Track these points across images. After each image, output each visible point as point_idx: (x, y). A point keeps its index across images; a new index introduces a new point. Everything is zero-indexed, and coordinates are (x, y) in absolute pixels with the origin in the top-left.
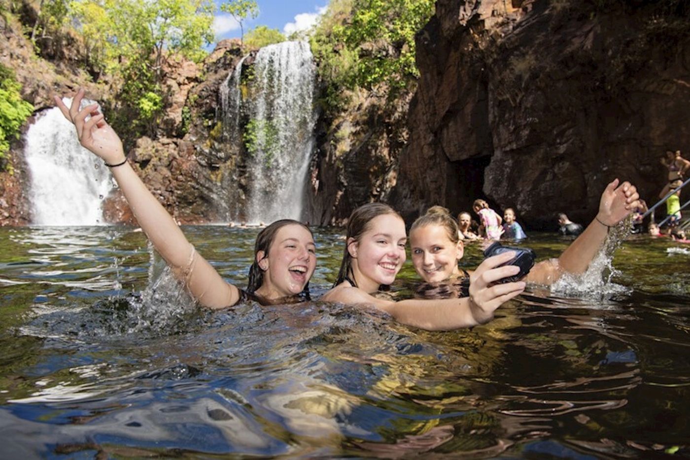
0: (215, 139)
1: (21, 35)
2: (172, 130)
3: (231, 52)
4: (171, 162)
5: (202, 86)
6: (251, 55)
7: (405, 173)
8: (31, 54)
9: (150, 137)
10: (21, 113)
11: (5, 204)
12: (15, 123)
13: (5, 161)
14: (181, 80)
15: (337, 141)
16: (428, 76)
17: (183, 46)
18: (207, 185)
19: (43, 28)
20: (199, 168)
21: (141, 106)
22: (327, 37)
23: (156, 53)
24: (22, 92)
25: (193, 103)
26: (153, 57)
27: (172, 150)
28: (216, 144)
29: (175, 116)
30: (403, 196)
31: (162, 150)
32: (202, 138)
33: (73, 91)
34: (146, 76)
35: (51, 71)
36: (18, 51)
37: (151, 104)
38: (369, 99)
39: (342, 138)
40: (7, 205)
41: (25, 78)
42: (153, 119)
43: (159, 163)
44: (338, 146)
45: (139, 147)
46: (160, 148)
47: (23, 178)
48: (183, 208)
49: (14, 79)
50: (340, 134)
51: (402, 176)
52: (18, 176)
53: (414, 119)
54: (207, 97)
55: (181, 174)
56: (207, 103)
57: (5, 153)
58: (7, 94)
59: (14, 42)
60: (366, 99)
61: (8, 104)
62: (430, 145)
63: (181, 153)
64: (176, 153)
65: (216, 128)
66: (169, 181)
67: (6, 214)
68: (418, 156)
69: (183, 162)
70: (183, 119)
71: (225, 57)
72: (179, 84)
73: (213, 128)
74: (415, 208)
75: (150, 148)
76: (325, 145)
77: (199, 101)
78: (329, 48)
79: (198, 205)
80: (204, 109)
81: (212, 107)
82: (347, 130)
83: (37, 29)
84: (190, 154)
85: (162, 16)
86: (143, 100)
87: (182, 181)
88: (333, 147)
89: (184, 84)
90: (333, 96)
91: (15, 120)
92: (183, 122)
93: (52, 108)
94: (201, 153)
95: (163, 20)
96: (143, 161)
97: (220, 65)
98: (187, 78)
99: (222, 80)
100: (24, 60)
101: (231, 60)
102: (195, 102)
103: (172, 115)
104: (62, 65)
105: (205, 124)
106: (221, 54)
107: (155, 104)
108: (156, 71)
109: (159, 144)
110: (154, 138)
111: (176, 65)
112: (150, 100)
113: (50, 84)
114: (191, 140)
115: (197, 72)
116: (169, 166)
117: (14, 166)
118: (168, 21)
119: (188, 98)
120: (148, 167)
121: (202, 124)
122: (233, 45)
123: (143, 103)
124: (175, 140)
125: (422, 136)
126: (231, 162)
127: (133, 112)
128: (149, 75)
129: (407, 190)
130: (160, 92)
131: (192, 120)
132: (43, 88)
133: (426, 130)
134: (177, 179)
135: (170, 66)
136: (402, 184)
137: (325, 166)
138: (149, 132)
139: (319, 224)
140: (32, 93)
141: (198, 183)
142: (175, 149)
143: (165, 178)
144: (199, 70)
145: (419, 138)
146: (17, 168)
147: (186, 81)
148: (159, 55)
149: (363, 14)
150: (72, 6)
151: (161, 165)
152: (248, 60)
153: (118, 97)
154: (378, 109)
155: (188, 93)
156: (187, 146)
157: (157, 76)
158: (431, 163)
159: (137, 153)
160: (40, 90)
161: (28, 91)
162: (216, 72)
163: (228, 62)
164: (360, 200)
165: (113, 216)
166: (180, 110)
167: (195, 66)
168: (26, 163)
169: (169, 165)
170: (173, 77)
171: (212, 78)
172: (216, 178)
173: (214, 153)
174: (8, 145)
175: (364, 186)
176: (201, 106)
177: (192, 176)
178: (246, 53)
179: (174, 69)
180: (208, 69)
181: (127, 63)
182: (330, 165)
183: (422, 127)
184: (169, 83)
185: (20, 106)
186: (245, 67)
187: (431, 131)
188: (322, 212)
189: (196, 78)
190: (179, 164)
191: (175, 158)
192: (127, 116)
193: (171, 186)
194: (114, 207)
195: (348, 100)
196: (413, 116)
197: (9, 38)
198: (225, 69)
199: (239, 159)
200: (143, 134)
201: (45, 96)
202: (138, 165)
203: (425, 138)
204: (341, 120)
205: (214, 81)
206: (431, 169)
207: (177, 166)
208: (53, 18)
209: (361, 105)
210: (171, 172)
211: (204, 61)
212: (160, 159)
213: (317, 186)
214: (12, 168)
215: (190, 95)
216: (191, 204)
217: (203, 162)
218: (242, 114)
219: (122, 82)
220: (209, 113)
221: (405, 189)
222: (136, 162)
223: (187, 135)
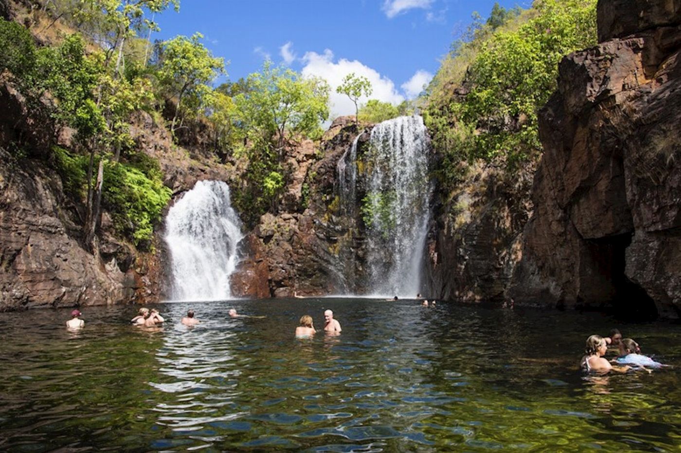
0: (333, 213)
1: (164, 128)
2: (293, 206)
3: (347, 129)
4: (292, 237)
5: (320, 162)
6: (366, 132)
7: (532, 248)
8: (172, 144)
9: (272, 212)
10: (164, 199)
11: (148, 282)
12: (158, 207)
13: (149, 242)
14: (300, 158)
15: (456, 213)
16: (554, 151)
17: (303, 128)
18: (325, 258)
19: (181, 119)
20: (318, 241)
21: (265, 185)
22: (440, 109)
23: (278, 136)
24: (163, 179)
25: (312, 180)
26: (276, 138)
27: (293, 225)
28: (334, 217)
29: (295, 191)
30: (530, 273)
31: (284, 225)
32: (320, 213)
33: (205, 173)
34: (269, 157)
35: (187, 157)
36: (161, 143)
37: (274, 183)
38: (487, 169)
39: (461, 211)
40: (150, 283)
41: (166, 166)
42: (276, 196)
43: (281, 238)
44: (457, 219)
45: (263, 223)
46: (282, 224)
47: (164, 258)
48: (303, 280)
49: (157, 168)
50: (458, 206)
51: (528, 250)
52: (159, 255)
53: (540, 194)
54: (325, 174)
55: (302, 248)
56: (325, 179)
57: (149, 235)
58: (152, 182)
59: (158, 135)
60: (484, 169)
61: (153, 191)
62: (559, 221)
63: (301, 228)
64: (296, 227)
65: (333, 202)
66: (291, 254)
67: (149, 292)
68: (545, 232)
69: (303, 236)
70: (303, 195)
71: (341, 134)
72: (299, 162)
73: (331, 203)
74: (545, 286)
75: (272, 224)
76: (443, 217)
77: (318, 178)
78: (444, 120)
79: (318, 277)
80: (322, 185)
81: (329, 183)
82: (465, 201)
83: (176, 120)
84: (309, 228)
85: (283, 102)
86: (267, 180)
87: (302, 255)
88: (451, 219)
89: (303, 161)
90: (449, 168)
91: (158, 205)
92: (302, 197)
93: (187, 191)
94: (320, 226)
95: (285, 105)
96: (267, 237)
97: (338, 142)
98: (306, 155)
99: (339, 157)
100: (166, 151)
101: (348, 136)
102: (314, 178)
103: (292, 191)
104: (197, 151)
105: (324, 199)
106: (337, 131)
107: (278, 182)
108: (279, 152)
109: (280, 219)
110: (276, 213)
111: (295, 144)
112: (274, 179)
113: (186, 169)
114: (310, 215)
115: (315, 149)
116: (290, 241)
117: (156, 247)
118: (289, 106)
119: (307, 175)
120: (272, 242)
121: (321, 199)
122: (347, 122)
123: (266, 182)
124: (295, 215)
125: (550, 212)
126: (349, 235)
127: (257, 190)
128: (271, 155)
129: (534, 266)
130: (282, 171)
131: (311, 196)
132: (181, 173)
133: (554, 206)
134: (297, 253)
135: (290, 145)
136: (529, 259)
137: (444, 238)
138: (272, 209)
139: (439, 298)
140: (172, 179)
141: (317, 256)
142: (295, 224)
143: (286, 252)
144: (317, 147)
145: (546, 213)
146: (158, 248)
147: (305, 158)
148: (281, 137)
149: (480, 91)
150: (205, 98)
151: (283, 240)
152: (364, 136)
153: (243, 176)
154: (498, 181)
155: (308, 171)
156: (306, 220)
157: (279, 156)
158: (561, 240)
159: (261, 229)
160: (178, 176)
161: (169, 177)
162: (334, 149)
163: (344, 139)
164: (481, 273)
165: (240, 289)
166: (299, 186)
167: (313, 144)
168: (166, 244)
169: (290, 239)
170: (293, 155)
171: (329, 155)
172: (334, 250)
173: (332, 226)
174: (151, 228)
175: (485, 259)
176: (319, 182)
177: (312, 250)
178: (361, 129)
179: (293, 148)
180: (326, 146)
181: (252, 145)
182: (449, 238)
183: (549, 203)
184: (289, 161)
185: (162, 191)
186: (360, 143)
187: (560, 207)
188: (441, 286)
189: (314, 155)
190: (299, 239)
191: (295, 233)
192: (252, 194)
193: (292, 259)
194: (240, 281)
195: (464, 172)
196: (539, 191)
197: (154, 132)
198: (343, 146)
199: (356, 231)
200: (267, 210)
201: (182, 180)
202: (262, 240)
203: (553, 214)
204: (459, 191)
205: (331, 158)
206: (561, 246)
207: (297, 240)
208: (189, 110)
209: (479, 175)
210: (292, 246)
211: (321, 139)
212: (282, 234)
213: (435, 259)
214: (154, 248)
215: (309, 172)
216: (310, 276)
217: (321, 236)
218: (359, 188)
219: (248, 163)
220: (328, 188)
221: (532, 265)
222: (260, 238)
223: (307, 210)
